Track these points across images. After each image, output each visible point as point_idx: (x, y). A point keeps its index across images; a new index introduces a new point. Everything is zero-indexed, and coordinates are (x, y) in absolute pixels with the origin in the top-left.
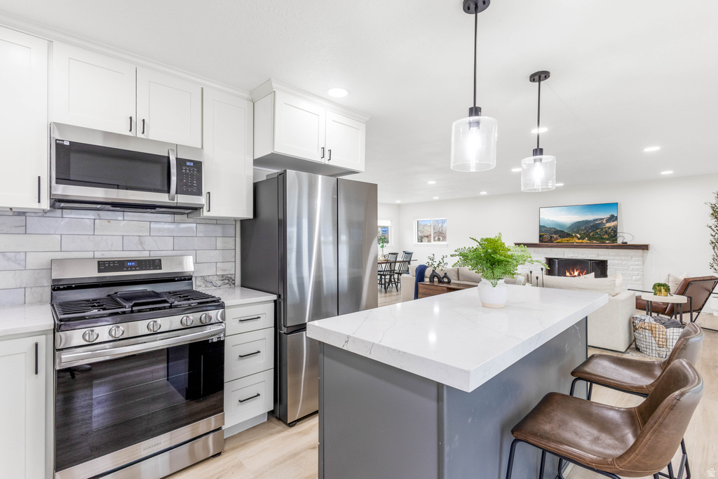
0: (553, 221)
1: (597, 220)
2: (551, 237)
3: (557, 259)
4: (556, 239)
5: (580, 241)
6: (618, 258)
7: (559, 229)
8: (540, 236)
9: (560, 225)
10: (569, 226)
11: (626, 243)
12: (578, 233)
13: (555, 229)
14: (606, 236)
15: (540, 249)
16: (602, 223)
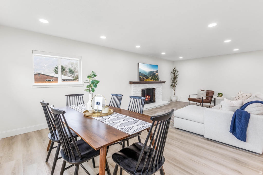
0: (143, 70)
1: (154, 71)
2: (143, 78)
3: (145, 89)
4: (145, 79)
5: (151, 80)
6: (159, 87)
7: (145, 74)
8: (140, 78)
9: (146, 73)
10: (148, 73)
11: (161, 81)
12: (150, 77)
13: (144, 74)
14: (156, 78)
15: (140, 85)
16: (155, 73)
